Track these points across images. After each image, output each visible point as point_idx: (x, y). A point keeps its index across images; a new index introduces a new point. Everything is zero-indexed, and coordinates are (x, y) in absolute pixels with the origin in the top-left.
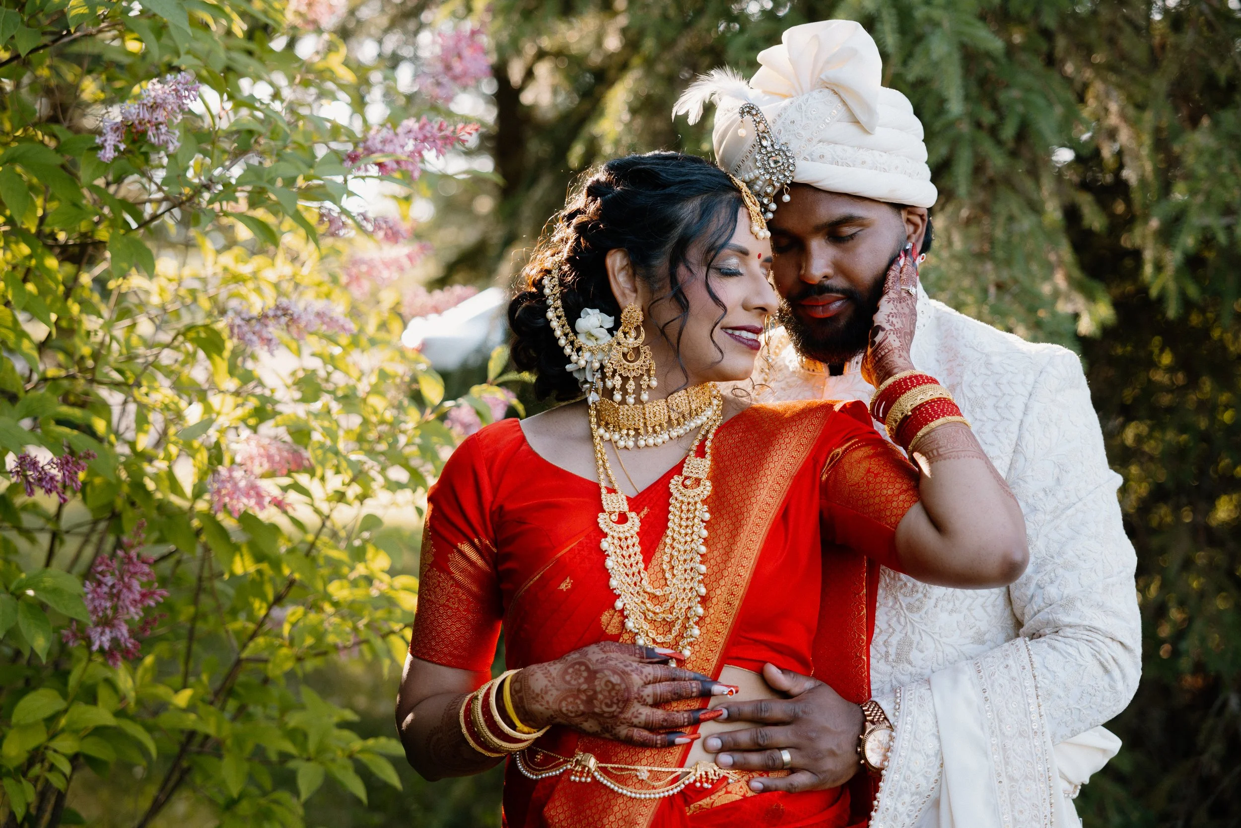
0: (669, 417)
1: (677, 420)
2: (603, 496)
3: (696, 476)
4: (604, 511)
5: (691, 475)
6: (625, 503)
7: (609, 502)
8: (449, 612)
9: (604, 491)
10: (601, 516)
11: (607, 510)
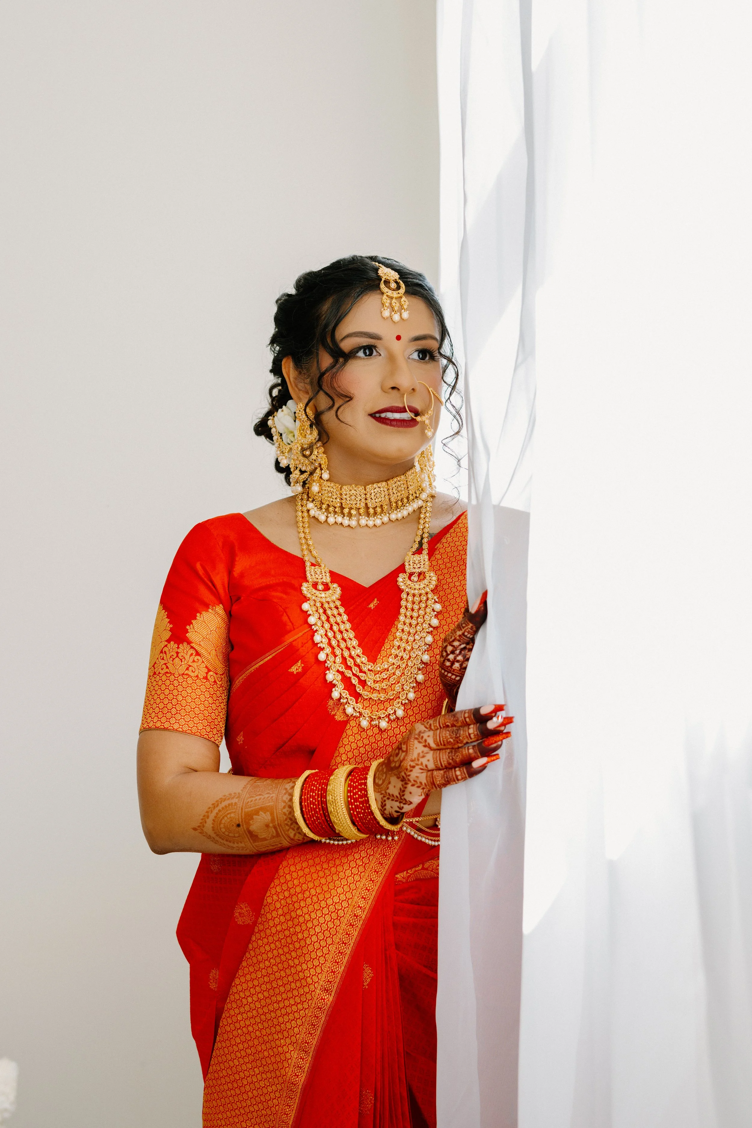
0: (366, 504)
1: (374, 508)
2: (307, 569)
3: (419, 570)
4: (307, 581)
5: (414, 571)
6: (328, 575)
7: (313, 573)
8: (190, 681)
9: (308, 564)
10: (305, 585)
11: (310, 580)
